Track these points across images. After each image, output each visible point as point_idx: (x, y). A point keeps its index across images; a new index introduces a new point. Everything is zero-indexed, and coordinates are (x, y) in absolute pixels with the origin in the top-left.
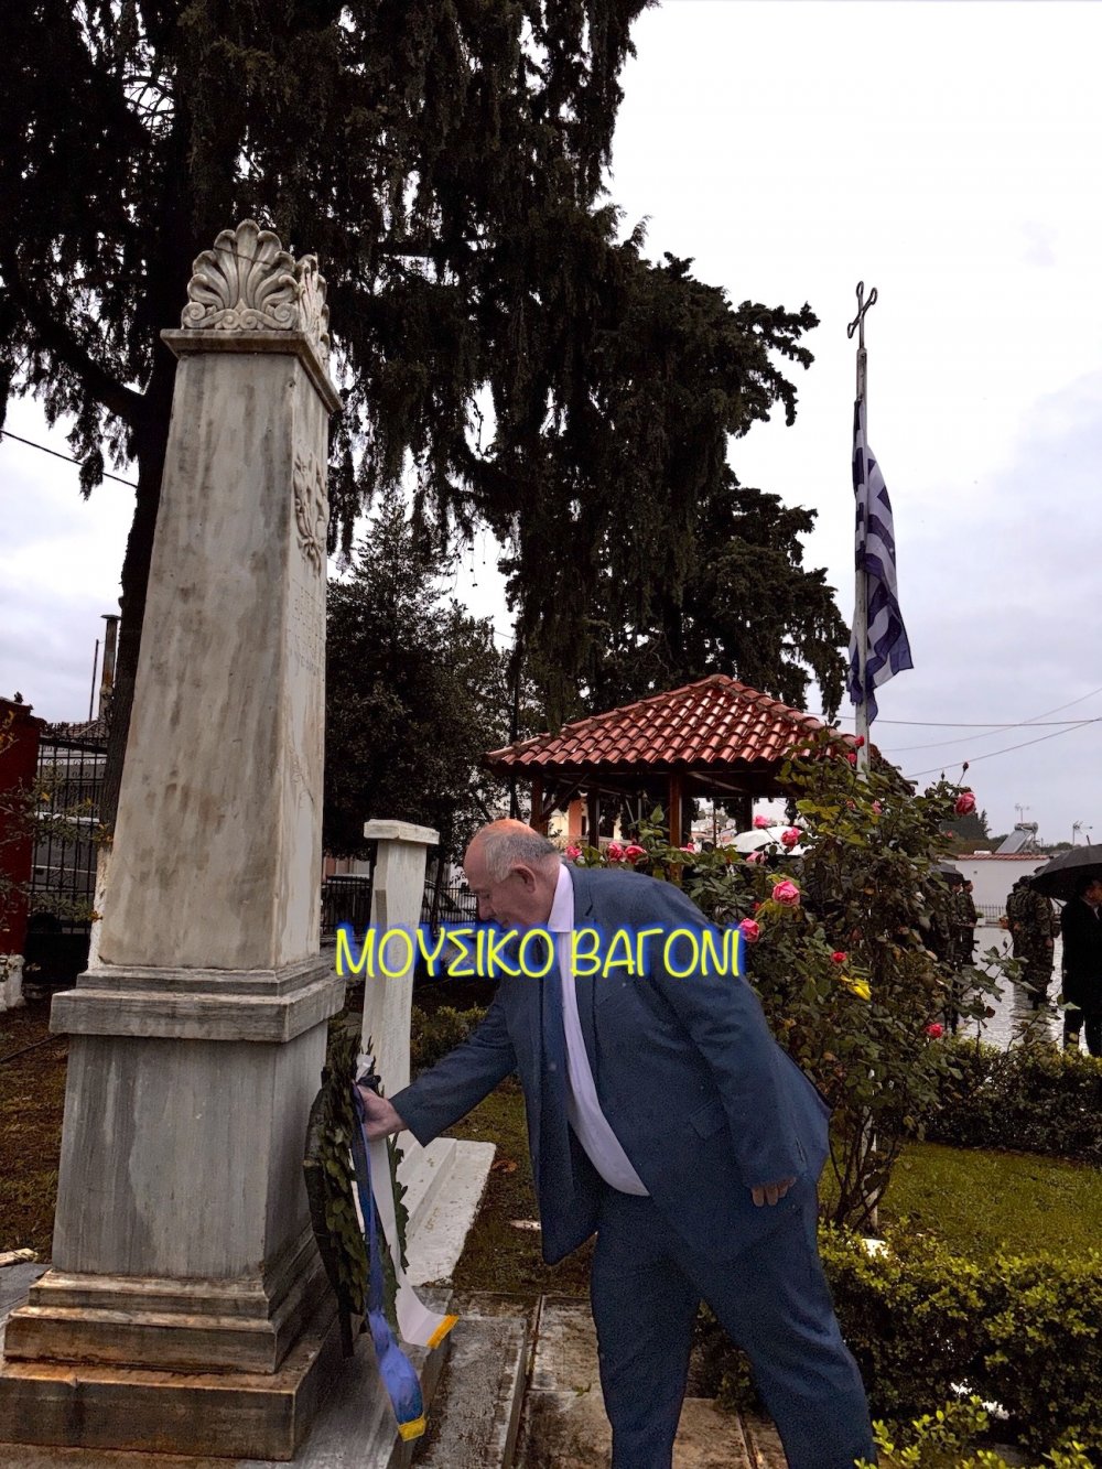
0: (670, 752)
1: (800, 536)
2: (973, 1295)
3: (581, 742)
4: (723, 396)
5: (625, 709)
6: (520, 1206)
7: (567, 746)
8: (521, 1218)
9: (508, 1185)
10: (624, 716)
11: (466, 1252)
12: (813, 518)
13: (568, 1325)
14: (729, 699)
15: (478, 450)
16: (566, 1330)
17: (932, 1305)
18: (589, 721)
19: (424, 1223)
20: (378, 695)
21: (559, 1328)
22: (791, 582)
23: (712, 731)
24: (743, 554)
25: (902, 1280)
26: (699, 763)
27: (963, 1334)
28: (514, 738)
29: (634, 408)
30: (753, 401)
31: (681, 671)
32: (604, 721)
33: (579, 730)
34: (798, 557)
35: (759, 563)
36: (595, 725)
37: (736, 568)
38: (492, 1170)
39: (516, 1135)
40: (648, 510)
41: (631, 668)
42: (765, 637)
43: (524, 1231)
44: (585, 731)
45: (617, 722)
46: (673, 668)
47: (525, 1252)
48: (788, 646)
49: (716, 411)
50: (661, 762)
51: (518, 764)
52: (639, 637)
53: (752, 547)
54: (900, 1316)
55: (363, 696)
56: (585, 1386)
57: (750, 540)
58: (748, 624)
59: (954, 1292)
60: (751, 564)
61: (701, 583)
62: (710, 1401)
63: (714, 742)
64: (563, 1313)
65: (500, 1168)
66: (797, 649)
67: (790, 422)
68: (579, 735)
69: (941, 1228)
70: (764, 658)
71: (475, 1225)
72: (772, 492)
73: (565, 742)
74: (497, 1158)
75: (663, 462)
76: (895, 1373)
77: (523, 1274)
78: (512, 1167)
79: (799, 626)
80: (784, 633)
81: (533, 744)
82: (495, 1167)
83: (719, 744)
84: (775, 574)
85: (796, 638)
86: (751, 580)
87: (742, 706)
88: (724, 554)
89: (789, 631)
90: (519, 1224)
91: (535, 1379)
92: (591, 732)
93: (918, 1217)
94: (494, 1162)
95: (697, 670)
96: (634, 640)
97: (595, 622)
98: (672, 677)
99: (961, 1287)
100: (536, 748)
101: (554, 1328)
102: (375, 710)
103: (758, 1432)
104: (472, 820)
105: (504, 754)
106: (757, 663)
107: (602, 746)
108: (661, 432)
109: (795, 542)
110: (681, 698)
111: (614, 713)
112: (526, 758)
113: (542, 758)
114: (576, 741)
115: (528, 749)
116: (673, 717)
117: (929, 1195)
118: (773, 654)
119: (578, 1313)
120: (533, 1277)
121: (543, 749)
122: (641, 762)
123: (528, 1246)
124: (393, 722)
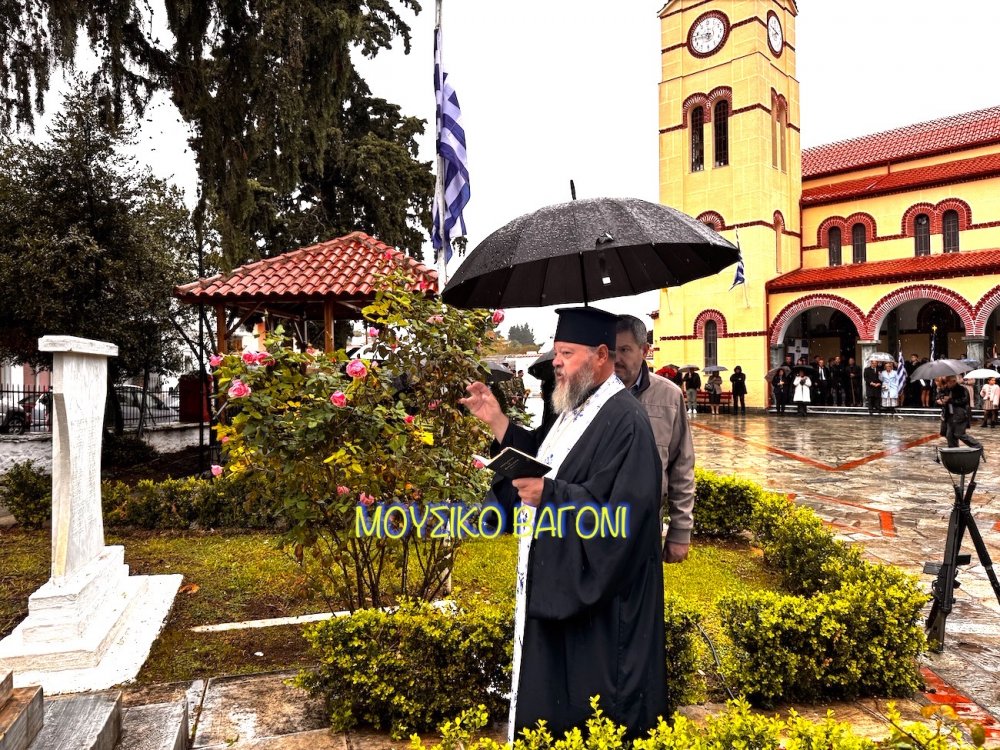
0: (324, 286)
1: (416, 137)
2: (497, 629)
3: (255, 279)
4: (345, 16)
5: (289, 255)
6: (199, 617)
7: (244, 282)
8: (199, 624)
9: (191, 603)
10: (289, 260)
11: (151, 656)
12: (424, 125)
13: (226, 696)
14: (366, 249)
15: (150, 38)
16: (225, 700)
17: (471, 641)
18: (261, 263)
19: (117, 640)
20: (74, 236)
21: (220, 700)
22: (409, 169)
23: (354, 272)
24: (375, 146)
25: (453, 628)
26: (345, 295)
27: (490, 656)
28: (202, 274)
29: (277, 17)
30: (379, 33)
31: (334, 230)
32: (273, 263)
33: (253, 269)
34: (416, 153)
35: (386, 153)
36: (266, 266)
37: (370, 155)
38: (178, 594)
39: (200, 566)
40: (292, 99)
41: (297, 225)
42: (393, 208)
43: (201, 634)
44: (258, 270)
45: (283, 263)
46: (328, 228)
47: (200, 649)
48: (411, 216)
49: (341, 26)
50: (316, 295)
51: (204, 295)
52: (303, 202)
53: (382, 141)
54: (452, 651)
55: (61, 237)
56: (235, 738)
57: (381, 136)
58: (383, 198)
59: (485, 630)
60: (382, 153)
61: (346, 166)
62: (326, 730)
63: (355, 280)
64: (224, 688)
65: (185, 591)
66: (417, 218)
67: (407, 52)
68: (253, 273)
69: (490, 586)
70: (393, 222)
71: (161, 635)
72: (396, 103)
73: (241, 278)
74: (183, 584)
75: (302, 62)
76: (449, 688)
77: (197, 665)
78: (195, 589)
79: (418, 202)
80: (408, 206)
81: (216, 280)
82: (181, 591)
83: (359, 281)
84: (398, 162)
85: (417, 210)
86: (382, 165)
87: (376, 254)
88: (362, 144)
89: (412, 205)
90: (198, 629)
91: (196, 740)
92: (263, 271)
93: (476, 581)
94: (181, 588)
95: (347, 228)
96: (299, 204)
97: (266, 188)
98: (328, 234)
99: (490, 626)
100: (218, 283)
101: (216, 701)
102: (73, 248)
103: (358, 743)
104: (172, 339)
105: (191, 288)
106: (389, 227)
107: (272, 282)
108: (299, 39)
109: (413, 141)
110: (331, 248)
111: (281, 257)
112: (210, 291)
113: (224, 291)
114: (251, 278)
115: (212, 283)
116: (326, 261)
117: (484, 566)
118: (400, 220)
119: (235, 687)
120: (205, 666)
121: (224, 284)
122: (302, 294)
123: (204, 644)
124: (90, 259)
